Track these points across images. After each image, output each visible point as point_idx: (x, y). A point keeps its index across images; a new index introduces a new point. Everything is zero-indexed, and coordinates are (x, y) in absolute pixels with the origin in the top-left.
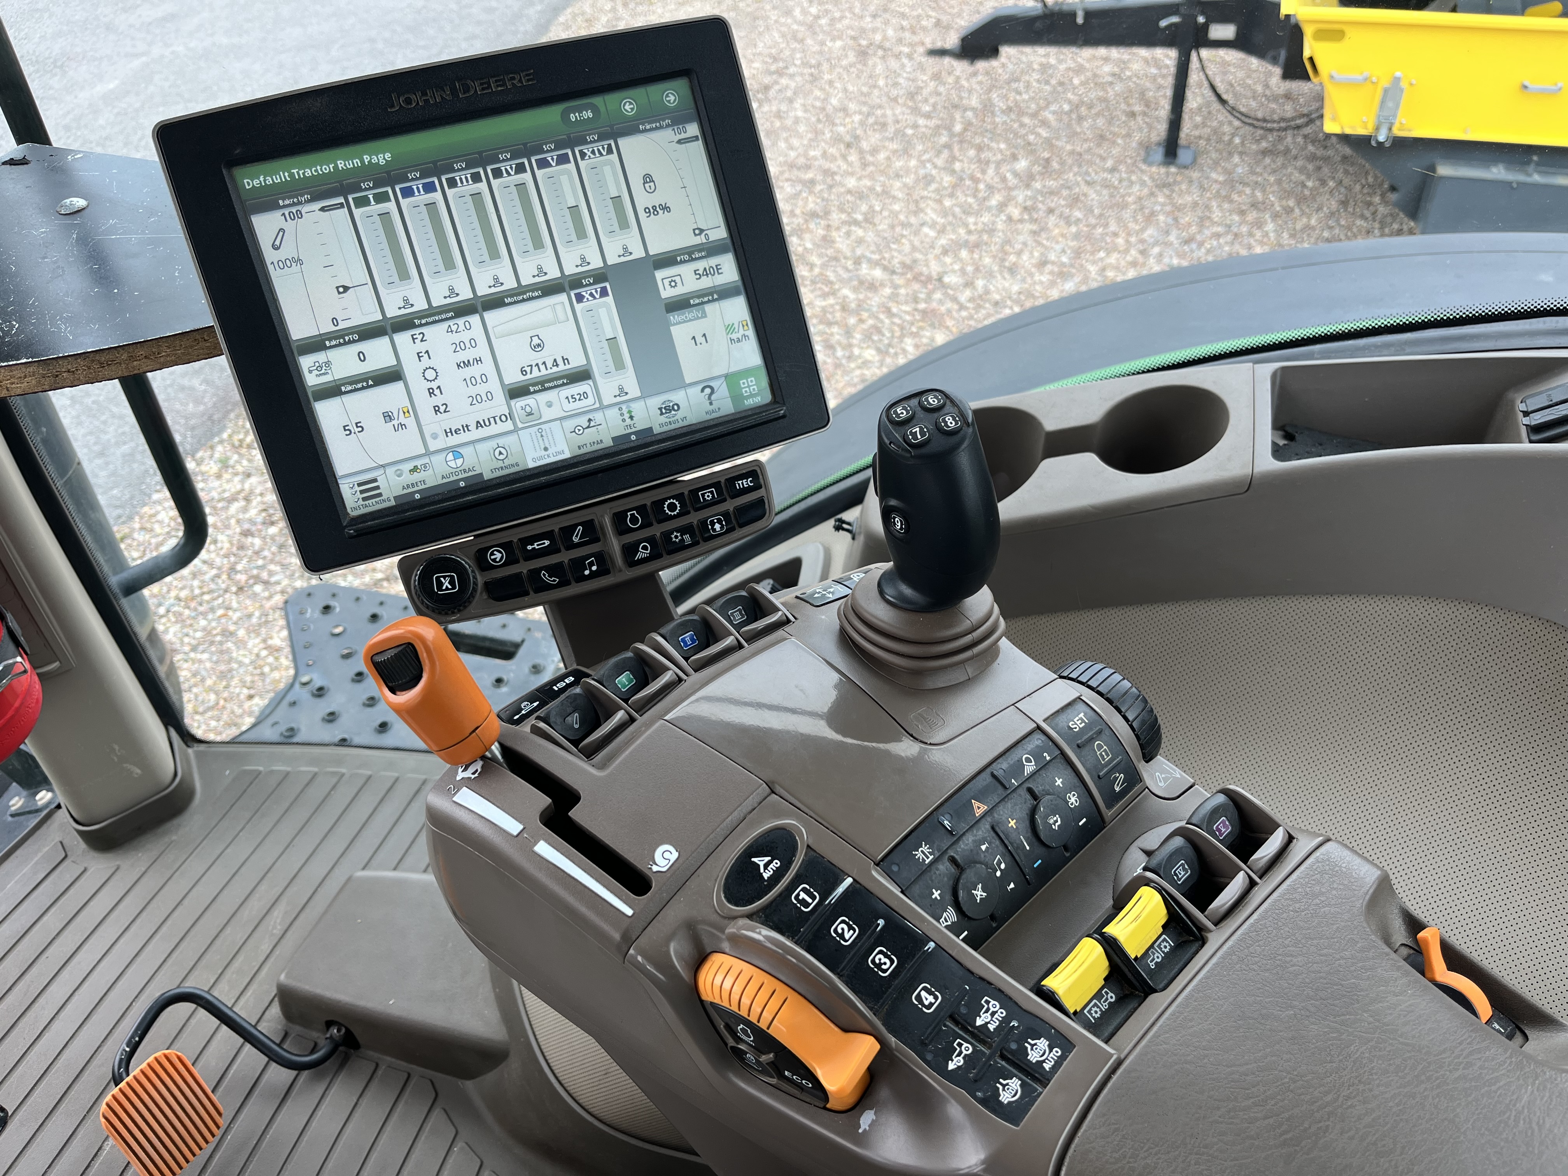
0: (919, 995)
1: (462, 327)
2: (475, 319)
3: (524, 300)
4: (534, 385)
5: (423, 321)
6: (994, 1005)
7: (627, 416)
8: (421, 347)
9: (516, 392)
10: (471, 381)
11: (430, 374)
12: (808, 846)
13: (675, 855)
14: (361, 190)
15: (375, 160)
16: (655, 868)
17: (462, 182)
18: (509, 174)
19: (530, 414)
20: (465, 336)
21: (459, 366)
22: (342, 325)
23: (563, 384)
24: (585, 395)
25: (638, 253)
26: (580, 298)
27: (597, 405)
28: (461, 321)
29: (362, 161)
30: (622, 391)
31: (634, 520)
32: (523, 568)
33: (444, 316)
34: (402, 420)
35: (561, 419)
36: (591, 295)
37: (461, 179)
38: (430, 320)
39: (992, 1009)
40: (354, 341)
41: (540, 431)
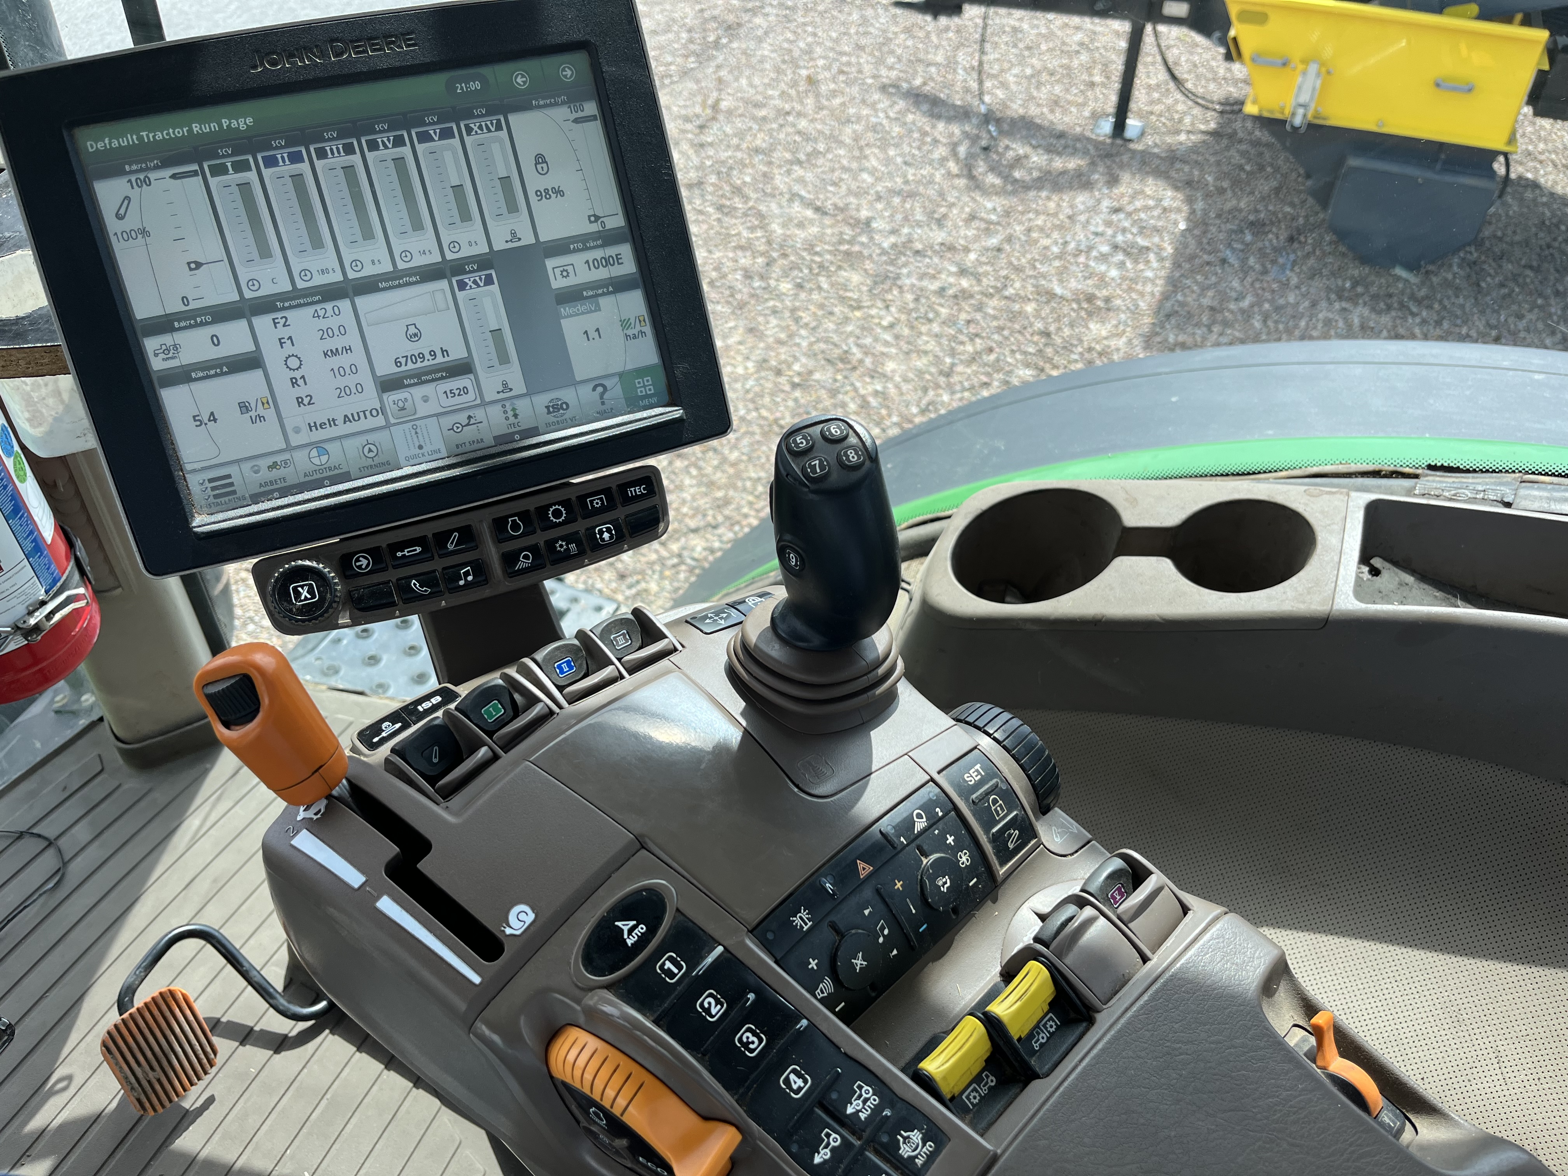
0: (787, 1078)
1: (330, 312)
2: (345, 305)
3: (400, 286)
4: (411, 377)
5: (287, 304)
6: (867, 1091)
7: (510, 414)
8: (284, 332)
9: (388, 385)
10: (341, 372)
11: (293, 363)
12: (678, 910)
13: (531, 916)
14: (218, 157)
15: (234, 124)
16: (508, 931)
17: (333, 153)
18: (386, 147)
19: (403, 409)
20: (333, 322)
21: (326, 354)
22: (193, 305)
23: (442, 378)
24: (465, 390)
25: (528, 239)
26: (462, 286)
27: (478, 401)
28: (329, 306)
29: (220, 125)
30: (506, 387)
31: (515, 527)
32: (393, 575)
33: (309, 300)
34: (261, 411)
35: (437, 415)
36: (475, 282)
37: (331, 150)
38: (294, 303)
39: (865, 1095)
40: (207, 323)
41: (415, 428)
